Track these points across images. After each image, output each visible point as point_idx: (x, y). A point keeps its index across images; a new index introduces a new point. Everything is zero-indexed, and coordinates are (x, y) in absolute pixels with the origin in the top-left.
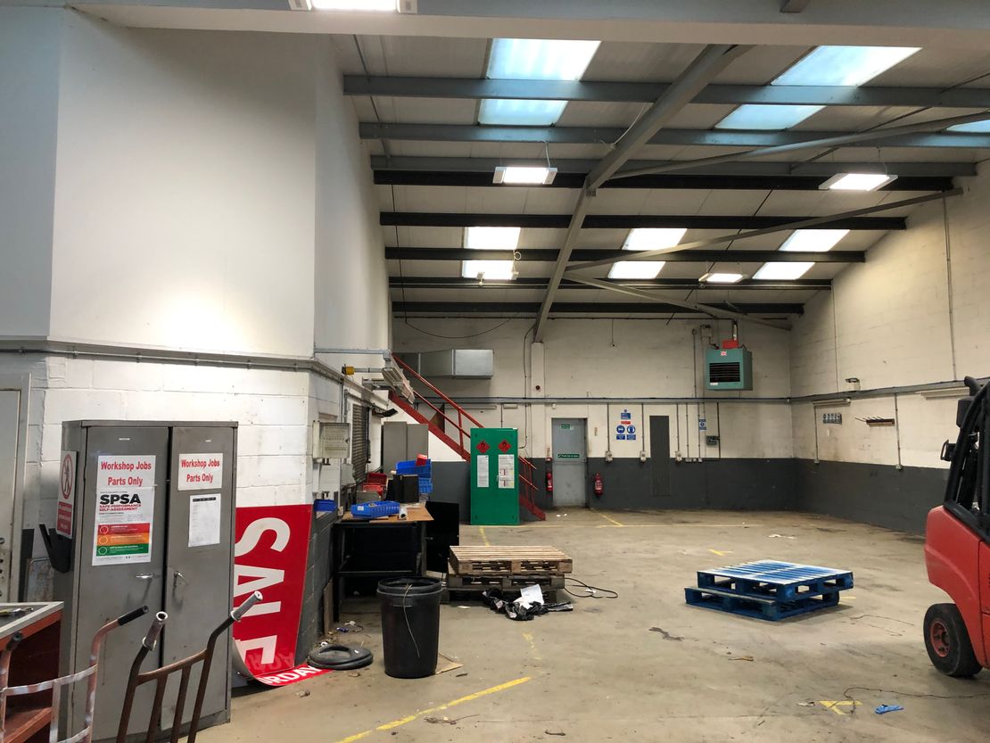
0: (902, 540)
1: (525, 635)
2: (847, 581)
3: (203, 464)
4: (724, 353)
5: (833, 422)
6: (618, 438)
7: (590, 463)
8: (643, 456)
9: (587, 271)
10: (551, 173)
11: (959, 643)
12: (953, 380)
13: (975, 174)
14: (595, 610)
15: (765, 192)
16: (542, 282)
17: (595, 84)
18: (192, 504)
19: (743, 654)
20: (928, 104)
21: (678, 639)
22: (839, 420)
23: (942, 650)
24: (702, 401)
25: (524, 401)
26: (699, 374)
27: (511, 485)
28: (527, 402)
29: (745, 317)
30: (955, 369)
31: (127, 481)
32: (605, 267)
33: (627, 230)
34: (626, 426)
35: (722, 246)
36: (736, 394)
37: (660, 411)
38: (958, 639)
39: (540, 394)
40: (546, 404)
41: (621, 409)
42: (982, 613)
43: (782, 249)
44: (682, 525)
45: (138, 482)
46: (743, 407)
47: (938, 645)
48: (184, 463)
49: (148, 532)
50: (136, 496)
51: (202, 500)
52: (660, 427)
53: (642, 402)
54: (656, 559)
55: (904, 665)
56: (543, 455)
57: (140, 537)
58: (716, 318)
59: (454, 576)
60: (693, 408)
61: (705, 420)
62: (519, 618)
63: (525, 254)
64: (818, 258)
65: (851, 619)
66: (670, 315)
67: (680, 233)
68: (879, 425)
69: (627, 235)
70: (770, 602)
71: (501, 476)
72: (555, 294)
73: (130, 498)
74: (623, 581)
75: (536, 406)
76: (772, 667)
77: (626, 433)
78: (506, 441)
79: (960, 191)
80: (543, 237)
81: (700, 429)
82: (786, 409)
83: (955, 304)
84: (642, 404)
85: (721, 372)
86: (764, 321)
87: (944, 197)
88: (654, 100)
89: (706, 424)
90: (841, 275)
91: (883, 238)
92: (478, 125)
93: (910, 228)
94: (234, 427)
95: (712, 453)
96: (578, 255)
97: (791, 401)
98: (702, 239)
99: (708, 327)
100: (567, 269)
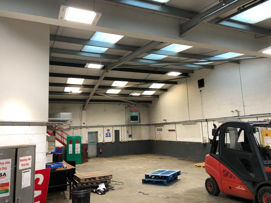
0: (179, 159)
1: (107, 199)
2: (179, 173)
3: (26, 160)
4: (134, 113)
5: (159, 130)
6: (106, 137)
7: (98, 144)
8: (113, 141)
9: (101, 91)
10: (102, 66)
11: (215, 187)
12: (189, 120)
13: (193, 73)
14: (120, 188)
15: (148, 74)
16: (88, 94)
17: (118, 45)
18: (23, 174)
19: (166, 196)
20: (191, 58)
21: (147, 194)
22: (161, 130)
23: (210, 189)
24: (128, 125)
25: (80, 127)
26: (127, 118)
27: (79, 153)
28: (81, 127)
29: (138, 104)
30: (189, 118)
31: (1, 169)
32: (105, 90)
33: (113, 81)
34: (108, 133)
35: (136, 87)
36: (136, 124)
37: (117, 129)
38: (215, 186)
39: (85, 125)
40: (86, 128)
41: (107, 128)
42: (221, 179)
43: (149, 88)
44: (125, 160)
45: (5, 168)
46: (137, 127)
47: (209, 188)
48: (21, 160)
49: (9, 185)
50: (5, 173)
51: (26, 172)
52: (117, 133)
53: (113, 126)
54: (126, 171)
55: (202, 194)
56: (85, 143)
57: (6, 187)
58: (131, 104)
59: (79, 183)
60: (125, 128)
61: (128, 131)
62: (102, 194)
63: (85, 86)
64: (157, 90)
65: (183, 183)
66: (120, 103)
67: (126, 83)
68: (171, 131)
69: (113, 82)
70: (166, 181)
71: (76, 150)
72: (91, 97)
73: (3, 174)
74: (122, 179)
75: (83, 129)
76: (174, 199)
77: (108, 135)
78: (78, 140)
79: (190, 77)
80: (90, 82)
81: (127, 133)
82: (147, 127)
83: (189, 102)
84: (113, 127)
85: (134, 118)
86: (143, 105)
87: (186, 78)
88: (134, 51)
89: (129, 132)
90: (161, 94)
91: (171, 86)
92: (81, 51)
93: (179, 84)
94: (35, 146)
95: (130, 139)
96: (100, 87)
97: (149, 125)
98: (132, 85)
99: (129, 106)
100: (97, 90)
